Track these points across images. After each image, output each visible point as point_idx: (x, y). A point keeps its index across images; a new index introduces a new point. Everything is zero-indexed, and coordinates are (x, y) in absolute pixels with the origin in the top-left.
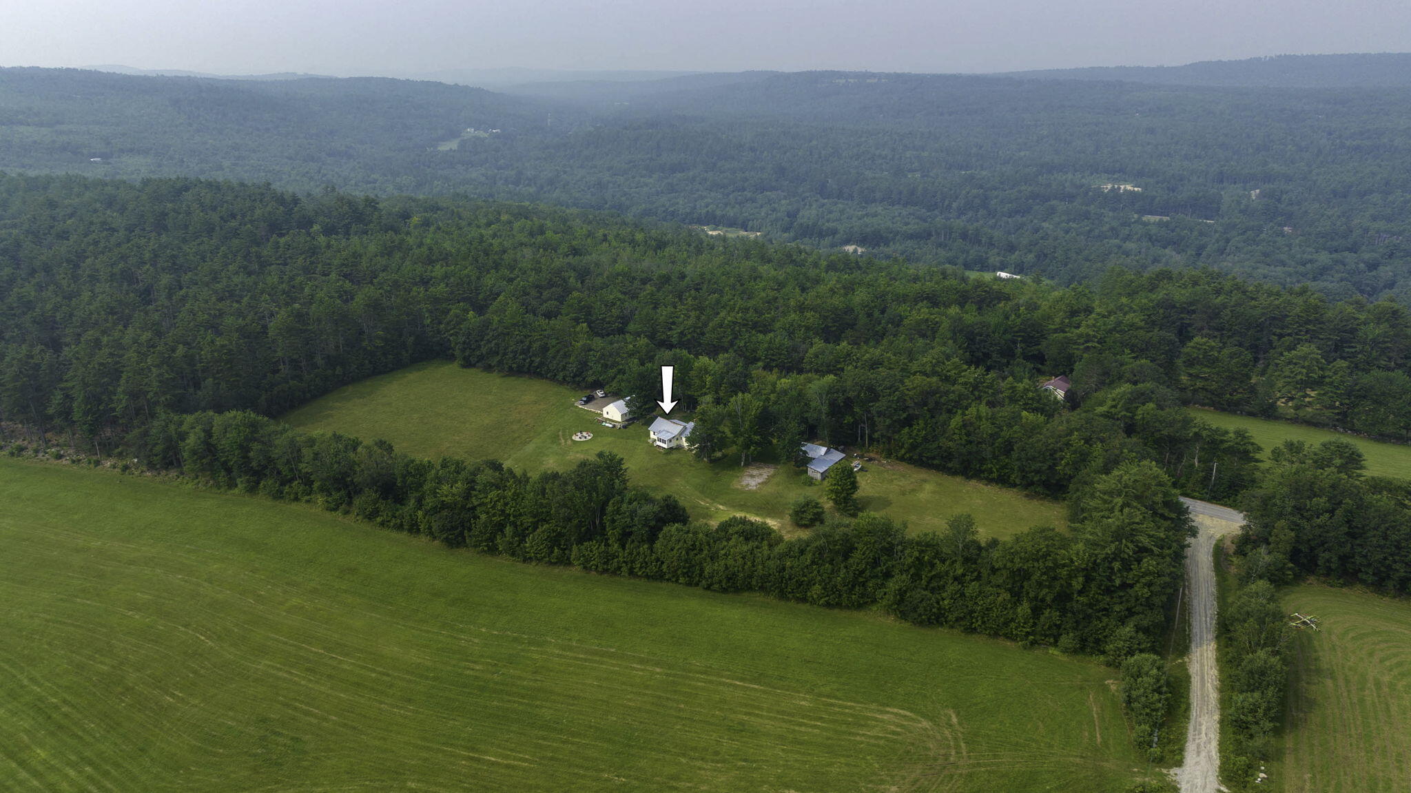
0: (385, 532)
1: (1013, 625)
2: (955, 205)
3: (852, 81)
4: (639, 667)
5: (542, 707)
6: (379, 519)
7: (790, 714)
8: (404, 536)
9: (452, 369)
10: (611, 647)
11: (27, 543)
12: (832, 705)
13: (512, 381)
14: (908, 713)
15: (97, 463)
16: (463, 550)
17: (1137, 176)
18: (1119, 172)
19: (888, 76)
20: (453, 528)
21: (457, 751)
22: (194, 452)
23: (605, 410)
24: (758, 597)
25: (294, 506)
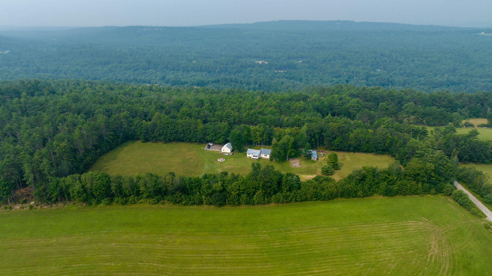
0: (186, 207)
1: (418, 190)
2: (217, 71)
3: (149, 29)
4: (329, 229)
5: (313, 250)
6: (184, 203)
7: (386, 231)
8: (195, 207)
9: (138, 143)
10: (314, 225)
11: (12, 250)
12: (394, 225)
13: (169, 144)
14: (415, 221)
15: (11, 208)
16: (225, 207)
17: (264, 58)
18: (258, 57)
19: (161, 27)
20: (222, 199)
21: (302, 273)
22: (79, 192)
23: (222, 149)
24: (340, 199)
25: (134, 206)
